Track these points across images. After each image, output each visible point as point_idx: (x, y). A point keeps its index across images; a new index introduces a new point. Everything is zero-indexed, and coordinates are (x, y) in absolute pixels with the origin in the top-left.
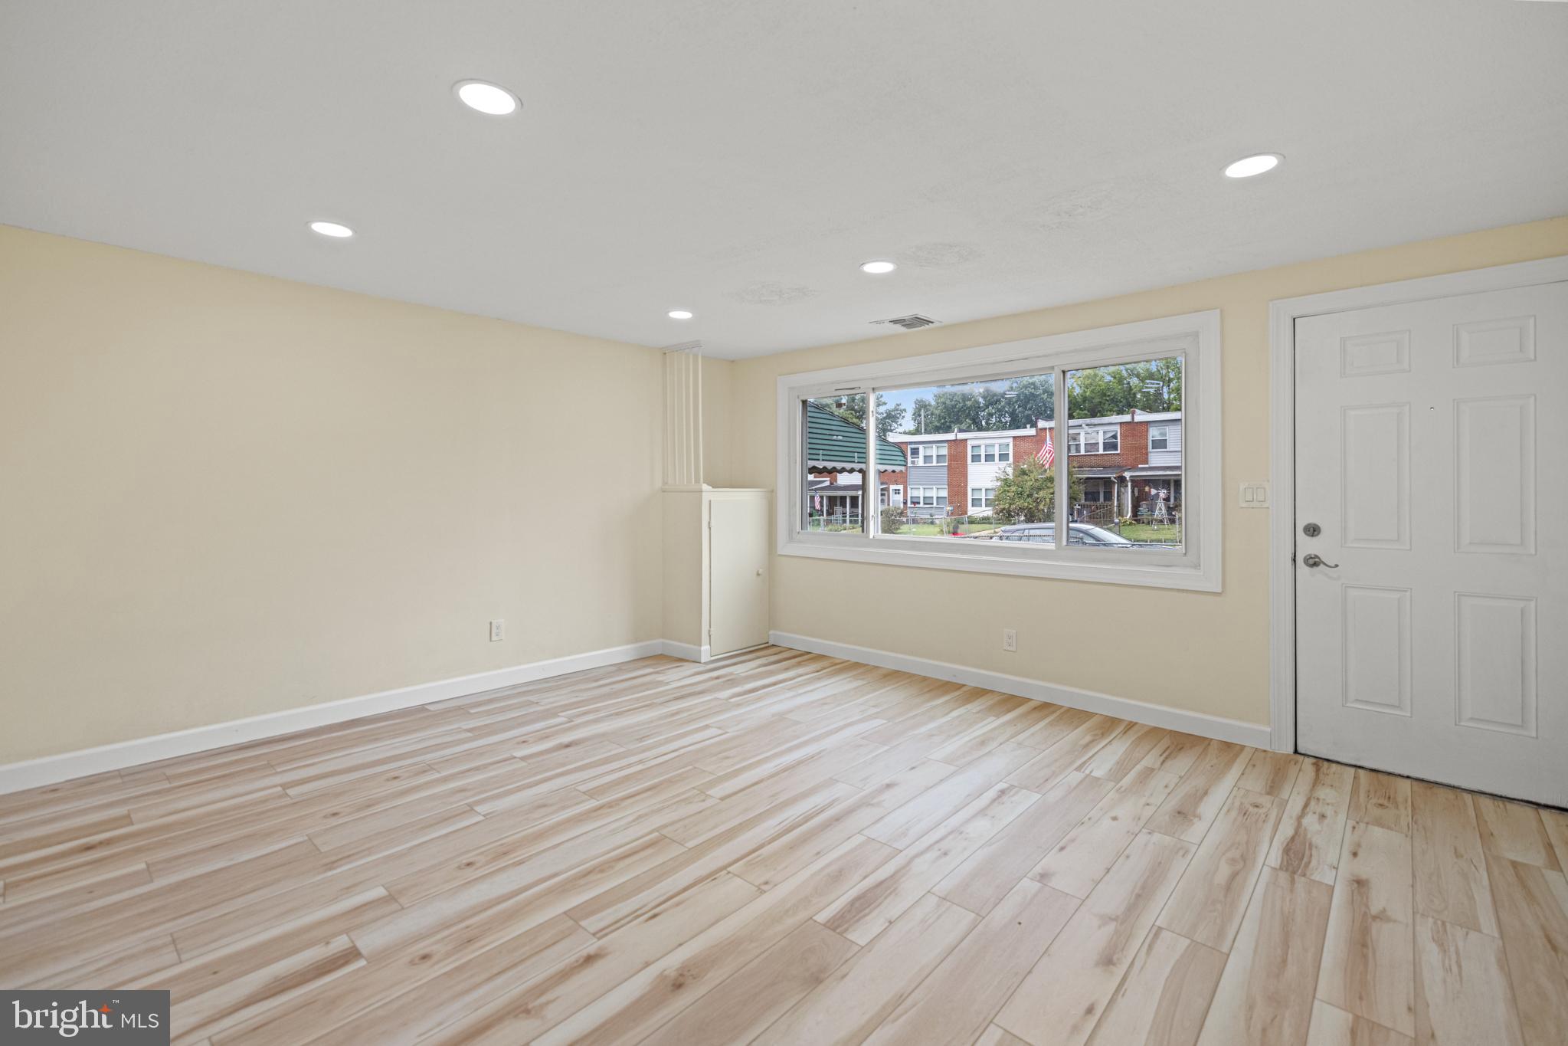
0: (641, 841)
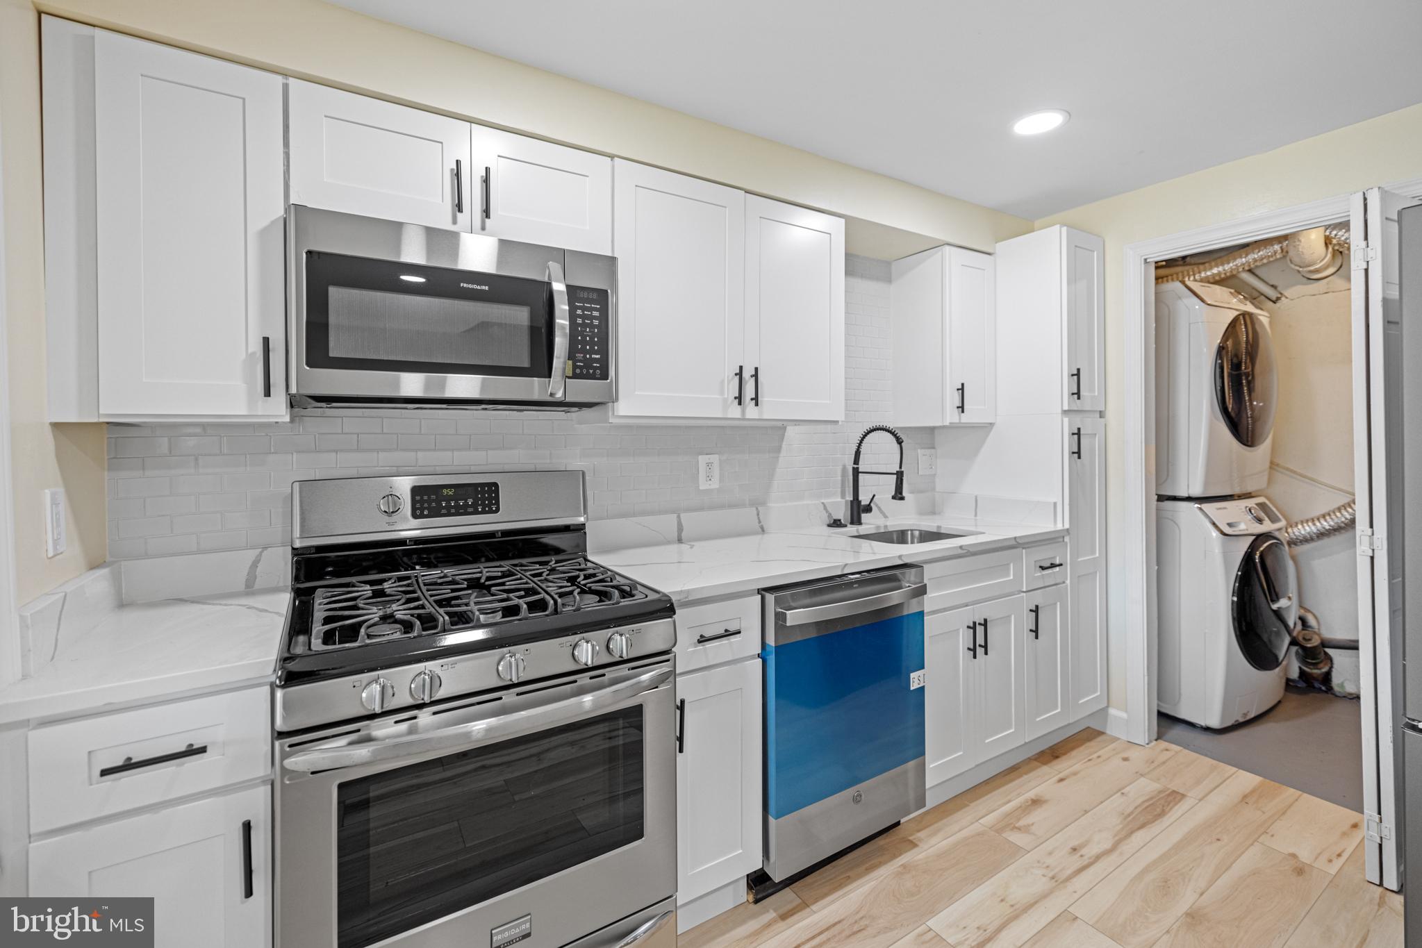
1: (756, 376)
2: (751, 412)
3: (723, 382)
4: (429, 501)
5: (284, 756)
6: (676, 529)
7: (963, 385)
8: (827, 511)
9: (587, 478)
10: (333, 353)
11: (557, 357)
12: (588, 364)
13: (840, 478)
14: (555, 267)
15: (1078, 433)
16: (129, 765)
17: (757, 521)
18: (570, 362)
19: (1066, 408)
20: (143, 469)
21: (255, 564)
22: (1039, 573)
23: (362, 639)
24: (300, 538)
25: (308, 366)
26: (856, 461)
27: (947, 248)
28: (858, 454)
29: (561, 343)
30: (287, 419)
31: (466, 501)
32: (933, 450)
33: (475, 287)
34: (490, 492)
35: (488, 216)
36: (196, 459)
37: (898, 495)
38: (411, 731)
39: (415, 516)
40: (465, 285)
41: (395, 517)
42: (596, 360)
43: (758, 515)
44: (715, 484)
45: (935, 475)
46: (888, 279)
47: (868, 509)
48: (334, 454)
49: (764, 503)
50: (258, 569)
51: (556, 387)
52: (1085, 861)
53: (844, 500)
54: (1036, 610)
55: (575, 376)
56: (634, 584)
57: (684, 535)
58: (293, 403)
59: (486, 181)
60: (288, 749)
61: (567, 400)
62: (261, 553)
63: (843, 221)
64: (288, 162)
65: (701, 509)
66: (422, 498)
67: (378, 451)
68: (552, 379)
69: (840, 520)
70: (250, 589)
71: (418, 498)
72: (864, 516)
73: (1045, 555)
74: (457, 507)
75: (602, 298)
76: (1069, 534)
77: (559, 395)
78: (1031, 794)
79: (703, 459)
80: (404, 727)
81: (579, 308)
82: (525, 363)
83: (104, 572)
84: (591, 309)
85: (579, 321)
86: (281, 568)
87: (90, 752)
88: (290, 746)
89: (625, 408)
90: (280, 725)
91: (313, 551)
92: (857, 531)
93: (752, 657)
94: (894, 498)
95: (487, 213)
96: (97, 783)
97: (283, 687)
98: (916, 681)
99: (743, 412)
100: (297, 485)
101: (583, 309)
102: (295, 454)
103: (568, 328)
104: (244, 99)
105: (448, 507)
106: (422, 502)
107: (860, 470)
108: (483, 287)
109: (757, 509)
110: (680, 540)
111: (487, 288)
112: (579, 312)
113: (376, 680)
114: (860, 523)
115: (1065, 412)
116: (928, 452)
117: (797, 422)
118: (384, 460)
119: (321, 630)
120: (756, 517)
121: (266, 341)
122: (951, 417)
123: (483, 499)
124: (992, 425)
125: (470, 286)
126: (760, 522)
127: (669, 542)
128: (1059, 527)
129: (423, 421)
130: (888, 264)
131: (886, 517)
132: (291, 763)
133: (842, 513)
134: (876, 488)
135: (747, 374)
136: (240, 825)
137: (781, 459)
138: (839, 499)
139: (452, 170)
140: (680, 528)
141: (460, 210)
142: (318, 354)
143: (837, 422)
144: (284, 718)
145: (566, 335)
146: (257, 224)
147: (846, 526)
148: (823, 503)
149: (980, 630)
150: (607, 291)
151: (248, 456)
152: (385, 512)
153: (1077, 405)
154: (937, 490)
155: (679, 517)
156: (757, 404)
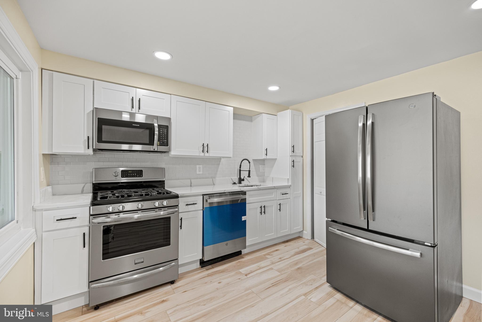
1: (207, 146)
2: (207, 154)
3: (199, 147)
4: (125, 174)
5: (92, 219)
6: (190, 183)
7: (267, 149)
8: (232, 180)
9: (165, 169)
10: (103, 140)
11: (155, 141)
12: (163, 142)
13: (236, 172)
14: (155, 121)
15: (293, 161)
16: (61, 220)
17: (212, 182)
18: (159, 142)
19: (291, 155)
20: (58, 165)
21: (83, 187)
22: (282, 195)
23: (108, 198)
24: (95, 181)
25: (97, 142)
26: (240, 168)
27: (263, 114)
28: (240, 166)
29: (156, 137)
30: (93, 154)
31: (134, 174)
32: (264, 166)
33: (136, 125)
34: (140, 172)
35: (139, 109)
36: (70, 163)
37: (249, 176)
38: (119, 217)
39: (122, 177)
40: (134, 125)
41: (117, 177)
42: (165, 142)
43: (213, 180)
44: (201, 173)
45: (265, 172)
46: (251, 121)
47: (243, 180)
48: (103, 163)
49: (215, 178)
50: (84, 189)
51: (155, 147)
52: (281, 260)
53: (237, 178)
54: (280, 204)
55: (160, 145)
56: (171, 192)
57: (192, 185)
58: (94, 150)
59: (139, 101)
60: (93, 218)
61: (158, 151)
62: (85, 185)
63: (233, 108)
64: (94, 98)
65: (197, 178)
66: (124, 173)
67: (113, 162)
68: (154, 146)
69: (235, 183)
70: (82, 192)
71: (123, 173)
72: (242, 182)
73: (284, 191)
74: (132, 175)
75: (167, 127)
76: (291, 186)
77: (156, 150)
78: (277, 249)
79: (198, 166)
80: (117, 216)
81: (161, 130)
82: (148, 142)
83: (51, 187)
84: (164, 130)
85: (161, 133)
86: (90, 188)
87: (54, 217)
88: (93, 217)
89: (173, 153)
90: (91, 213)
91: (97, 184)
92: (239, 185)
93: (201, 210)
94: (248, 177)
95: (139, 108)
96: (56, 223)
97: (92, 206)
98: (244, 218)
99: (204, 155)
100: (94, 169)
101: (162, 130)
102: (93, 162)
103: (158, 134)
104: (84, 85)
105: (130, 175)
106: (124, 174)
107: (241, 170)
108: (138, 125)
109: (212, 179)
110: (191, 186)
111: (139, 125)
112: (161, 131)
113: (111, 206)
114: (241, 183)
115: (291, 156)
116: (262, 166)
117: (223, 157)
118: (115, 164)
119: (100, 197)
120: (212, 181)
121: (88, 137)
122: (264, 157)
123: (139, 174)
124: (276, 159)
125: (135, 125)
126: (213, 182)
127: (188, 186)
128: (289, 184)
129: (125, 155)
130: (252, 117)
131: (249, 182)
132: (93, 221)
133: (237, 181)
134: (244, 175)
135: (205, 145)
136: (83, 234)
137: (220, 167)
138: (236, 177)
139: (131, 99)
140: (191, 183)
141: (133, 108)
142: (100, 140)
143: (231, 157)
144: (92, 212)
145: (157, 135)
146: (87, 112)
147: (237, 184)
148: (231, 178)
149: (263, 209)
150: (168, 126)
151: (82, 162)
152: (115, 176)
153: (293, 154)
154: (265, 176)
155: (191, 180)
156: (208, 153)
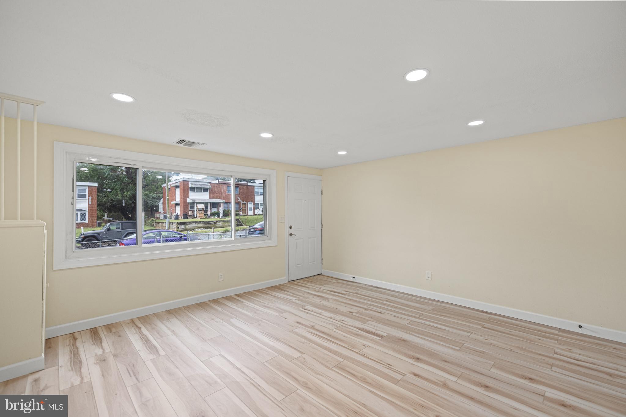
0: (341, 373)
